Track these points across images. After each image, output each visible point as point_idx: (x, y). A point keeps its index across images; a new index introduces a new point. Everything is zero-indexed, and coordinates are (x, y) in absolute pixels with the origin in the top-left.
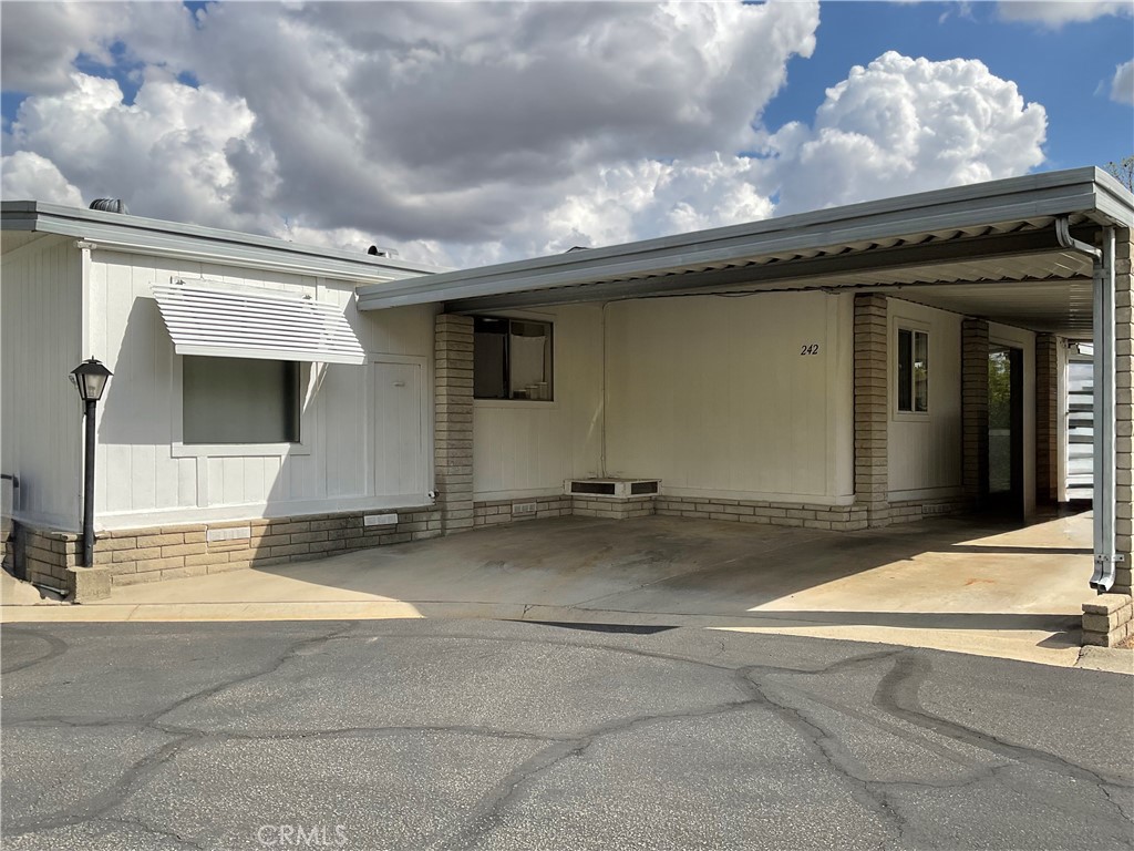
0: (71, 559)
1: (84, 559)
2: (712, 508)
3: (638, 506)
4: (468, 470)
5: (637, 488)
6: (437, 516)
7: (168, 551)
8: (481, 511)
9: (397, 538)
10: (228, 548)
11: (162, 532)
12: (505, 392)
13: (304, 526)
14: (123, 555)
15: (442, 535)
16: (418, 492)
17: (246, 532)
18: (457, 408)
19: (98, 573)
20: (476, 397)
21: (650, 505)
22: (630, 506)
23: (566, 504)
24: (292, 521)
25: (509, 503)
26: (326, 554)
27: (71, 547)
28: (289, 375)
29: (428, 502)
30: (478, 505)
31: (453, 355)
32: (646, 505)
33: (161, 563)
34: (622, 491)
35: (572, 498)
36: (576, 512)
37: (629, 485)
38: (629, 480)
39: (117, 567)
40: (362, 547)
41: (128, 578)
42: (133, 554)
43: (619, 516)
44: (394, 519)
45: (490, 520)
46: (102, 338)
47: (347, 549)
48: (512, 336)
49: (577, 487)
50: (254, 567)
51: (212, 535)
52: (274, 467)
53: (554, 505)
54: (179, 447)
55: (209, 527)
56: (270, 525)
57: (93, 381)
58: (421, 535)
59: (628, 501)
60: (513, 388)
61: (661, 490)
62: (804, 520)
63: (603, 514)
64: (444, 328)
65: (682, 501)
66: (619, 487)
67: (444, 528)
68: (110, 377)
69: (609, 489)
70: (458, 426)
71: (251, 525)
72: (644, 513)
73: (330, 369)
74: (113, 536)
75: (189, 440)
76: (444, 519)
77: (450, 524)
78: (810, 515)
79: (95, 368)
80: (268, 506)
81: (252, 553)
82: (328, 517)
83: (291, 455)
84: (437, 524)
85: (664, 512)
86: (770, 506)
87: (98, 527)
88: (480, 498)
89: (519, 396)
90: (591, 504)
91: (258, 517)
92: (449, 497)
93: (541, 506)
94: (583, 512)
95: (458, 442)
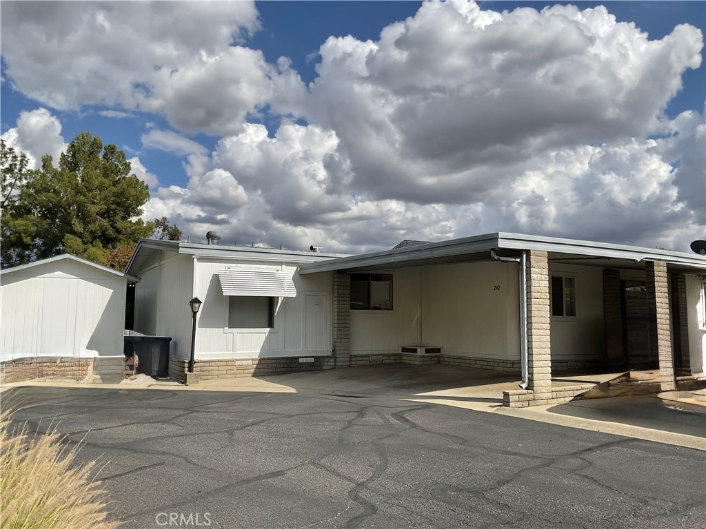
0: (186, 369)
1: (190, 370)
2: (460, 361)
3: (428, 359)
4: (347, 340)
5: (427, 351)
6: (332, 360)
7: (221, 368)
8: (353, 359)
9: (314, 368)
10: (244, 368)
11: (219, 361)
12: (368, 306)
13: (274, 361)
14: (204, 369)
15: (335, 368)
16: (324, 349)
17: (250, 362)
18: (342, 314)
19: (195, 375)
20: (351, 309)
21: (436, 359)
22: (424, 359)
23: (398, 357)
24: (269, 359)
25: (369, 356)
26: (283, 373)
27: (186, 365)
28: (271, 301)
29: (330, 354)
30: (351, 356)
31: (340, 291)
32: (434, 359)
33: (218, 373)
34: (421, 352)
35: (401, 355)
36: (403, 361)
37: (424, 349)
38: (424, 346)
39: (202, 373)
40: (298, 372)
41: (206, 377)
42: (208, 369)
43: (418, 363)
44: (312, 360)
45: (358, 363)
46: (200, 290)
47: (291, 372)
48: (372, 282)
49: (404, 350)
50: (253, 376)
51: (237, 363)
52: (263, 337)
53: (392, 358)
54: (227, 329)
55: (236, 360)
56: (260, 360)
57: (197, 305)
58: (324, 368)
59: (423, 356)
60: (372, 305)
61: (442, 352)
62: (494, 366)
63: (413, 363)
64: (336, 280)
65: (449, 357)
66: (419, 350)
67: (335, 365)
68: (202, 305)
69: (415, 351)
70: (342, 322)
71: (252, 360)
72: (434, 362)
73: (286, 299)
74: (201, 362)
75: (230, 327)
76: (335, 362)
77: (338, 364)
78: (496, 364)
79: (197, 301)
80: (261, 353)
81: (253, 371)
82: (284, 358)
83: (270, 333)
84: (333, 364)
85: (443, 363)
86: (482, 360)
87: (195, 358)
88: (354, 353)
89: (376, 308)
90: (409, 358)
91: (256, 357)
92: (338, 352)
93: (385, 358)
94: (406, 361)
95: (343, 329)
